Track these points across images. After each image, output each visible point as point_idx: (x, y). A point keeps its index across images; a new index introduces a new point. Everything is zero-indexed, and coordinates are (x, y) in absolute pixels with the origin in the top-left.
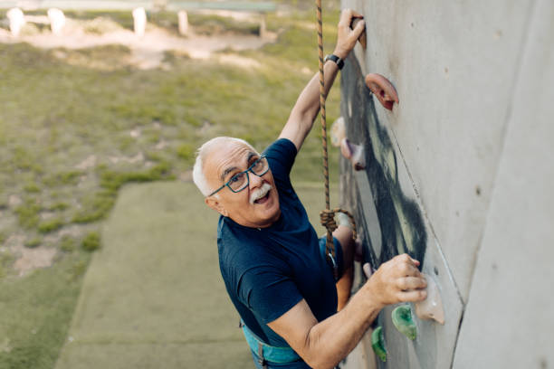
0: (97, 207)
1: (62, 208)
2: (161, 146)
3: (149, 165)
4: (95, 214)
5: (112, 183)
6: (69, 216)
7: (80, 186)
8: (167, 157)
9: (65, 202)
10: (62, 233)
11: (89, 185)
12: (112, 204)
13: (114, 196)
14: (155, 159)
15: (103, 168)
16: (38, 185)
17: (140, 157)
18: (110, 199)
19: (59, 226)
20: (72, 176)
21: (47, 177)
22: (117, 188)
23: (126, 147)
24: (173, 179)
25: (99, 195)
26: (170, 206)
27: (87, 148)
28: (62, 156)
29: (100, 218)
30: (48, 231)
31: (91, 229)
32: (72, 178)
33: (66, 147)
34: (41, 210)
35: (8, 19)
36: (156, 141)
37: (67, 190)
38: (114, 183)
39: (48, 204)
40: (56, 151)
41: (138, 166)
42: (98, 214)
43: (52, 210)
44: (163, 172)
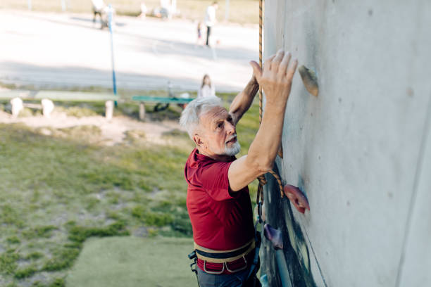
0: (65, 256)
1: (36, 257)
2: (119, 207)
3: (111, 222)
4: (63, 262)
5: (79, 237)
6: (40, 264)
7: (53, 240)
8: (125, 216)
9: (39, 251)
10: (34, 279)
11: (60, 238)
12: (77, 254)
13: (80, 248)
14: (114, 218)
15: (72, 223)
16: (18, 237)
17: (102, 216)
18: (76, 250)
19: (31, 273)
20: (47, 230)
21: (26, 230)
22: (82, 241)
23: (91, 206)
24: (127, 234)
25: (66, 246)
26: (123, 258)
27: (61, 207)
28: (40, 213)
29: (66, 266)
30: (21, 276)
31: (58, 275)
32: (45, 232)
33: (44, 206)
34: (18, 259)
35: (11, 106)
36: (115, 203)
37: (41, 241)
39: (25, 254)
40: (36, 208)
41: (101, 223)
42: (66, 261)
43: (27, 259)
44: (120, 227)
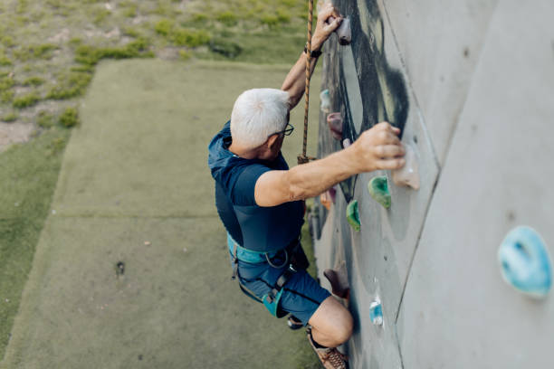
0: (73, 82)
1: (36, 83)
2: (136, 21)
3: (126, 41)
4: (72, 90)
5: (88, 59)
6: (44, 91)
7: (55, 61)
8: (145, 33)
9: (39, 76)
10: (39, 108)
11: (64, 60)
12: (89, 80)
13: (90, 72)
14: (132, 35)
15: (77, 42)
16: (9, 58)
17: (116, 32)
18: (87, 75)
19: (35, 102)
20: (45, 50)
21: (18, 49)
22: (94, 64)
23: (100, 20)
24: (152, 56)
25: (74, 70)
26: (149, 84)
27: (59, 19)
28: (32, 27)
29: (77, 94)
30: (23, 106)
31: (69, 105)
32: (45, 51)
33: (37, 19)
34: (15, 85)
36: (133, 16)
37: (40, 64)
38: (90, 59)
39: (22, 78)
40: (26, 22)
41: (115, 42)
42: (75, 90)
43: (26, 85)
44: (141, 48)
